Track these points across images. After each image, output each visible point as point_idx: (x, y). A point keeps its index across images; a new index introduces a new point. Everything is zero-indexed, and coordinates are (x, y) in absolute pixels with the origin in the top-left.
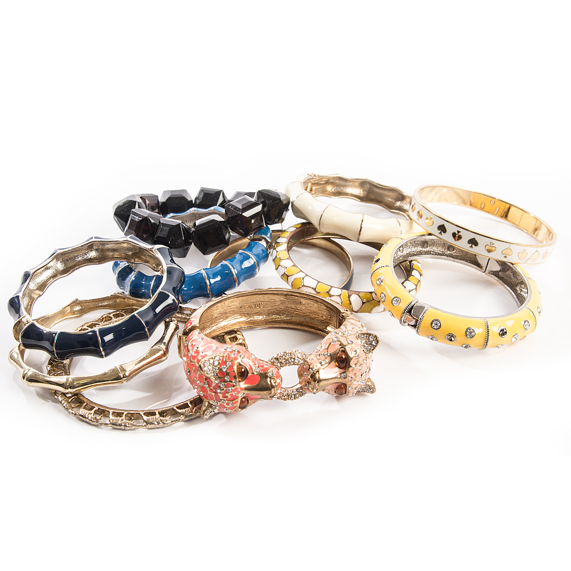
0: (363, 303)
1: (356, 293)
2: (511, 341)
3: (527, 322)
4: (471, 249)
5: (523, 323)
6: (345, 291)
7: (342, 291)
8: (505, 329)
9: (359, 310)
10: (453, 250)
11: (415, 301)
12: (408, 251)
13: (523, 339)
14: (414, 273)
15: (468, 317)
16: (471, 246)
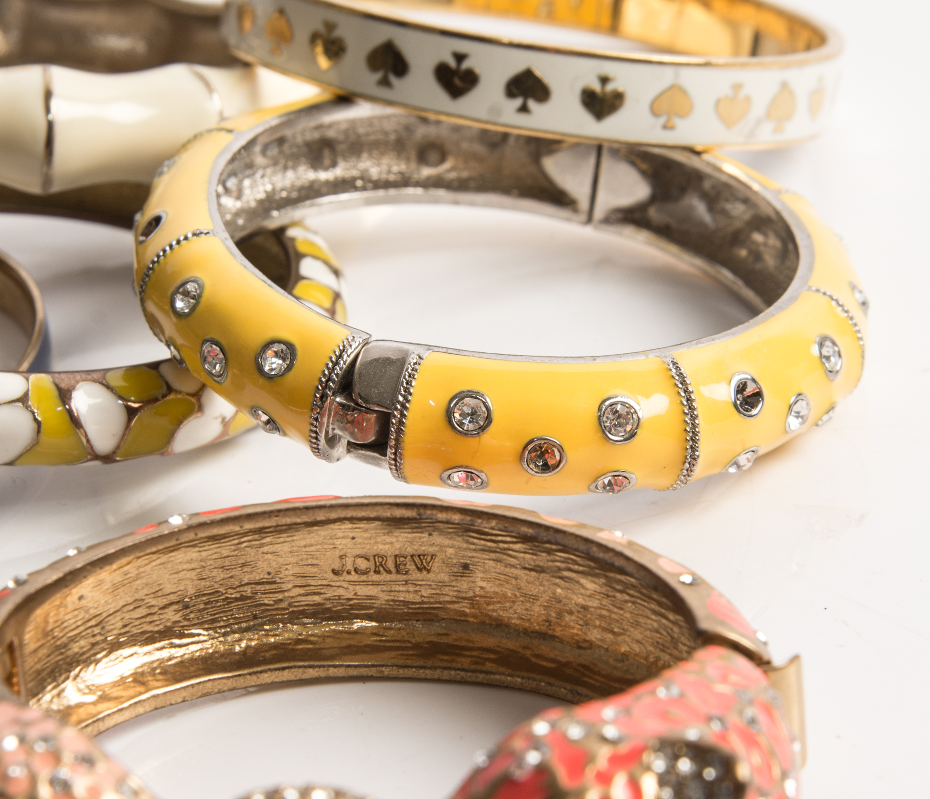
0: (131, 413)
1: (89, 377)
2: (786, 432)
3: (828, 343)
4: (522, 120)
5: (815, 349)
6: (43, 381)
7: (27, 380)
8: (754, 380)
9: (118, 447)
11: (359, 340)
12: (261, 188)
14: (307, 267)
15: (594, 358)
16: (524, 109)
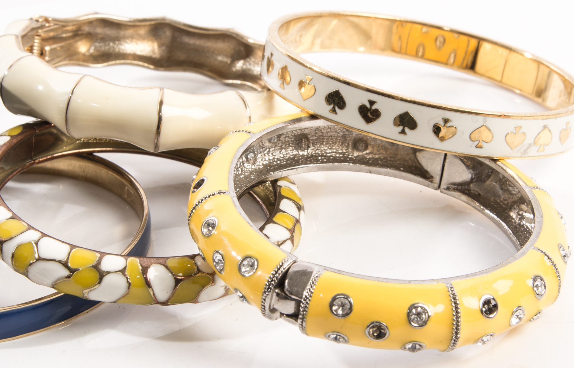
0: (177, 282)
1: (158, 261)
2: (510, 325)
3: (539, 280)
4: (402, 138)
5: (530, 282)
6: (135, 261)
7: (127, 260)
8: (494, 299)
9: (169, 299)
10: (366, 148)
11: (291, 261)
12: (267, 159)
13: (535, 317)
14: (285, 205)
15: (410, 282)
16: (403, 132)
